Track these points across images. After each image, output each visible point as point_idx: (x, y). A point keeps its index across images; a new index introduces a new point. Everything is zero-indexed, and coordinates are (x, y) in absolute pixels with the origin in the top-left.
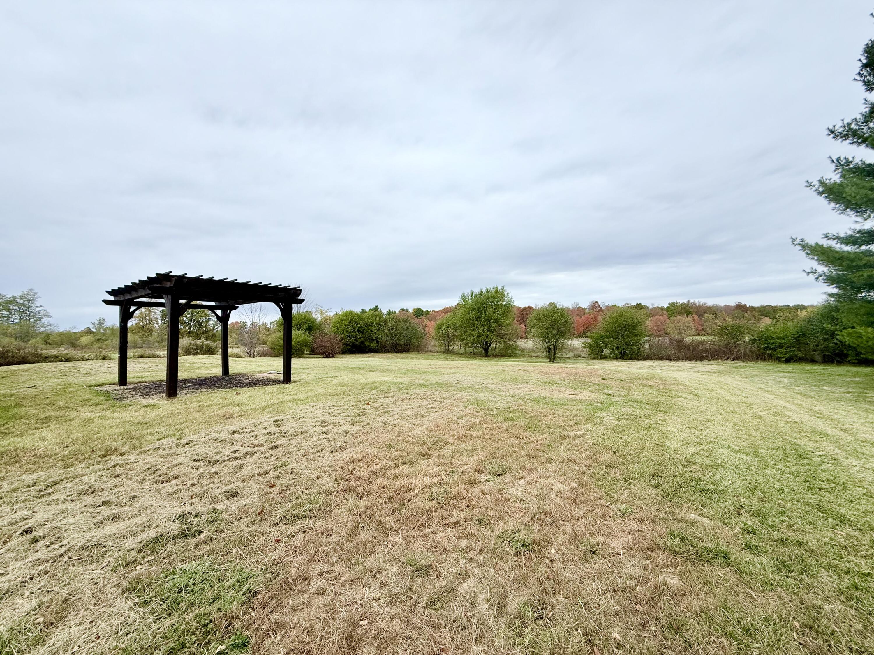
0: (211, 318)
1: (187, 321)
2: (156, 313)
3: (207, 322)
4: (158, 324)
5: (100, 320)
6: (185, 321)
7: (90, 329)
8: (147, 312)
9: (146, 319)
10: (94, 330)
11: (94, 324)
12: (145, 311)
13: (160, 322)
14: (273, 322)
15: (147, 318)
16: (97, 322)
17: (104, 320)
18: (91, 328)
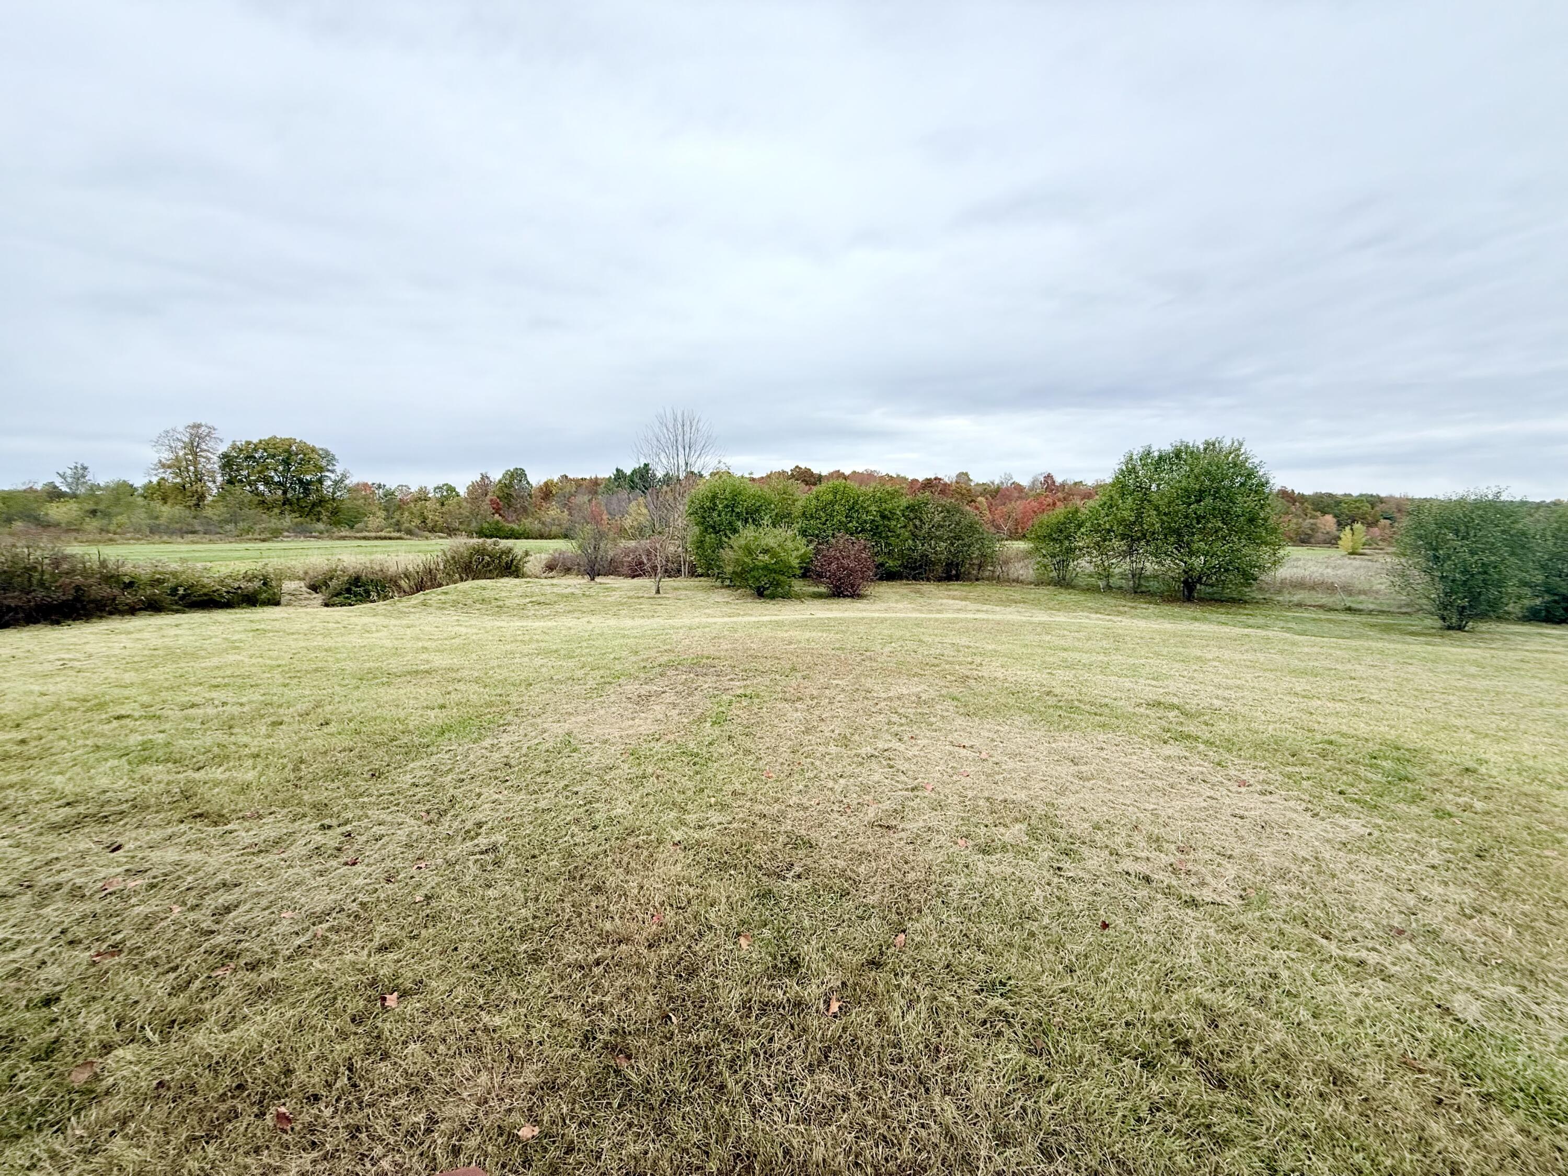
0: (327, 474)
1: (276, 479)
2: (209, 459)
3: (320, 481)
4: (214, 482)
5: (76, 468)
6: (272, 477)
7: (56, 487)
8: (191, 457)
9: (188, 471)
10: (64, 489)
11: (63, 476)
12: (186, 454)
13: (219, 479)
14: (438, 488)
15: (192, 468)
16: (69, 472)
17: (85, 468)
18: (58, 484)
